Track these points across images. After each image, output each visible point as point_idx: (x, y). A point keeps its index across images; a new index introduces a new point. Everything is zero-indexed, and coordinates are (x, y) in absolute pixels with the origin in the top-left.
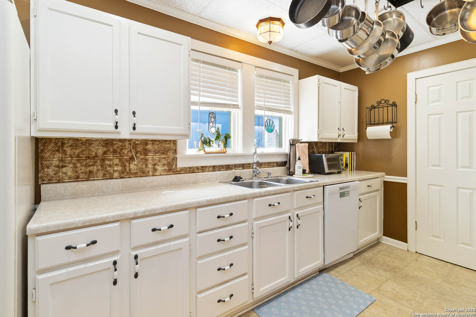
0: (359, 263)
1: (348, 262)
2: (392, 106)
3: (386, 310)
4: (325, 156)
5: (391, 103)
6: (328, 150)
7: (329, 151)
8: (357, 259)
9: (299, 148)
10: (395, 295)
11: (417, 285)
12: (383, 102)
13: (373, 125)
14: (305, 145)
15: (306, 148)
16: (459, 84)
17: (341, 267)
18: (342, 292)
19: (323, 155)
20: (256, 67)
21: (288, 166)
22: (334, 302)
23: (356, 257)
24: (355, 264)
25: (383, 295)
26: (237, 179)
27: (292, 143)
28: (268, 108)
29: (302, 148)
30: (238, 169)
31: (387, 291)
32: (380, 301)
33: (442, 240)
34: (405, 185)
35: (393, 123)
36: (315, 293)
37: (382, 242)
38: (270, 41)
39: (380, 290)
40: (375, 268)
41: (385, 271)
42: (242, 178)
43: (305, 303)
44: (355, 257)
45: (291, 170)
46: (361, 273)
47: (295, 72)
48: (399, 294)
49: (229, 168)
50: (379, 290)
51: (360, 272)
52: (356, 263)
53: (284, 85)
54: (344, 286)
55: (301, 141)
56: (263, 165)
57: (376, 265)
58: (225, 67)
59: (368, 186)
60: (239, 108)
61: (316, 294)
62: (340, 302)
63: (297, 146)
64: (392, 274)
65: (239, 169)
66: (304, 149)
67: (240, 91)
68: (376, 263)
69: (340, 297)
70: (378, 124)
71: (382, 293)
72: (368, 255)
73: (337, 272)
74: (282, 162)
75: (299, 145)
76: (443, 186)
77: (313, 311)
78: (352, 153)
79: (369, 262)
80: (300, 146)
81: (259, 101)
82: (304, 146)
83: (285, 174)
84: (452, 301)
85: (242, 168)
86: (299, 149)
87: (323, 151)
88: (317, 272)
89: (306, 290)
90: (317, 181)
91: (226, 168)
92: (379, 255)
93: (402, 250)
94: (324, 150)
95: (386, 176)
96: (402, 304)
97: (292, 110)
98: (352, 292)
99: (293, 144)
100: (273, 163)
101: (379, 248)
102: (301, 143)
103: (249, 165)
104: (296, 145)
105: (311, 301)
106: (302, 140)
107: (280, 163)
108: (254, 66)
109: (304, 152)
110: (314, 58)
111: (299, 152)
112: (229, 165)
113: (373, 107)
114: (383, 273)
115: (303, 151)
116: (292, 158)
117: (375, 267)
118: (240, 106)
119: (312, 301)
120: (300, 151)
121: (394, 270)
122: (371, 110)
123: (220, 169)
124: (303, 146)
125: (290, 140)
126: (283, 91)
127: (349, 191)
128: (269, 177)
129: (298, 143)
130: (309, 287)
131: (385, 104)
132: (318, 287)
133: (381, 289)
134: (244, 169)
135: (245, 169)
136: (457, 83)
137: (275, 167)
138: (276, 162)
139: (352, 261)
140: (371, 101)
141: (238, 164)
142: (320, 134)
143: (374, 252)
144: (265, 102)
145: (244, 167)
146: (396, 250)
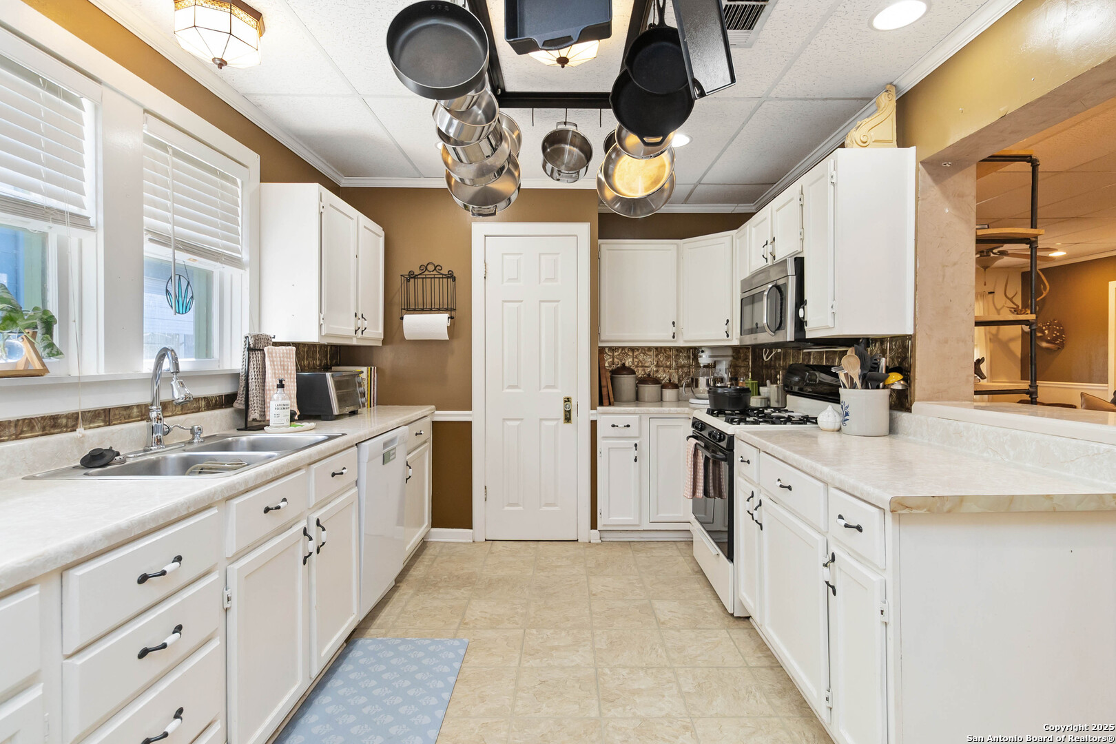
0: (411, 592)
1: (390, 599)
2: (448, 278)
3: (490, 649)
4: (333, 376)
5: (445, 271)
6: (318, 363)
7: (320, 364)
8: (404, 587)
9: (272, 357)
10: (490, 619)
11: (509, 590)
12: (431, 268)
13: (412, 312)
14: (289, 349)
15: (290, 359)
16: (542, 257)
17: (383, 614)
18: (412, 657)
19: (327, 374)
20: (146, 111)
21: (243, 407)
22: (407, 683)
23: (401, 584)
24: (405, 597)
25: (474, 627)
26: (97, 460)
27: (254, 345)
28: (183, 243)
29: (280, 357)
30: (90, 428)
31: (476, 619)
32: (475, 640)
33: (521, 508)
34: (469, 423)
35: (450, 310)
36: (363, 686)
37: (430, 540)
38: (221, 60)
39: (466, 624)
40: (441, 591)
41: (458, 587)
42: (118, 454)
43: (352, 719)
44: (398, 585)
45: (254, 414)
46: (423, 608)
47: (253, 159)
48: (494, 616)
49: (55, 426)
50: (464, 623)
51: (420, 607)
52: (405, 594)
53: (223, 187)
54: (410, 646)
55: (274, 340)
56: (170, 408)
57: (440, 585)
58: (33, 78)
59: (417, 434)
60: (91, 228)
61: (366, 687)
62: (419, 676)
63: (268, 353)
64: (470, 588)
65: (92, 425)
66: (286, 360)
67: (89, 172)
68: (439, 580)
69: (415, 668)
70: (423, 310)
71: (471, 625)
72: (418, 572)
73: (380, 627)
74: (219, 396)
75: (272, 349)
76: (522, 419)
77: (378, 723)
78: (371, 369)
79: (426, 585)
80: (276, 353)
81: (155, 217)
82: (287, 354)
83: (230, 428)
84: (555, 593)
85: (104, 421)
86: (273, 362)
87: (309, 364)
88: (343, 644)
89: (341, 692)
90: (343, 435)
91: (44, 428)
92: (435, 565)
93: (465, 543)
94: (311, 363)
95: (437, 412)
96: (506, 628)
97: (245, 256)
98: (429, 648)
99: (256, 347)
100: (197, 400)
101: (430, 552)
102: (275, 344)
103: (128, 412)
104: (266, 349)
105: (364, 707)
106: (274, 338)
107: (216, 401)
108: (141, 106)
109: (286, 368)
110: (295, 138)
111: (275, 369)
112: (55, 418)
113: (412, 276)
114: (458, 593)
115: (284, 366)
116: (254, 384)
117: (440, 588)
118: (92, 222)
119: (364, 705)
120: (277, 365)
121: (468, 581)
122: (408, 281)
123: (22, 432)
124: (283, 353)
125: (246, 337)
126: (219, 201)
127: (395, 448)
128: (196, 441)
129: (268, 344)
130: (342, 683)
131: (435, 272)
132: (362, 673)
133: (467, 621)
134: (109, 425)
135: (114, 424)
136: (540, 254)
137: (202, 411)
138: (204, 398)
139: (396, 595)
140: (410, 262)
141: (89, 411)
142: (323, 326)
143: (426, 563)
144: (175, 223)
145: (111, 418)
146: (455, 547)
